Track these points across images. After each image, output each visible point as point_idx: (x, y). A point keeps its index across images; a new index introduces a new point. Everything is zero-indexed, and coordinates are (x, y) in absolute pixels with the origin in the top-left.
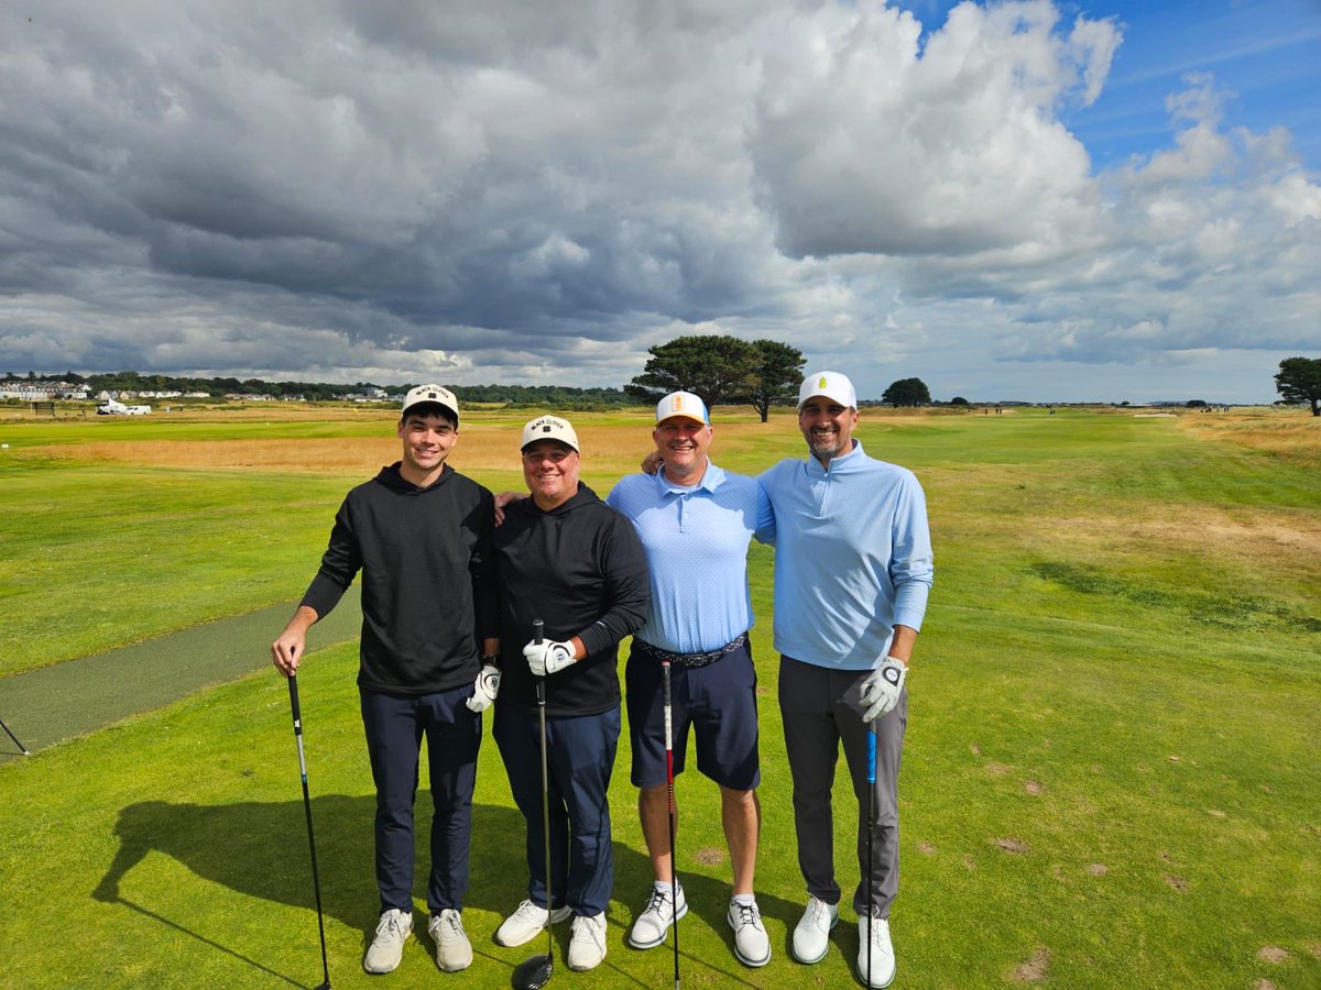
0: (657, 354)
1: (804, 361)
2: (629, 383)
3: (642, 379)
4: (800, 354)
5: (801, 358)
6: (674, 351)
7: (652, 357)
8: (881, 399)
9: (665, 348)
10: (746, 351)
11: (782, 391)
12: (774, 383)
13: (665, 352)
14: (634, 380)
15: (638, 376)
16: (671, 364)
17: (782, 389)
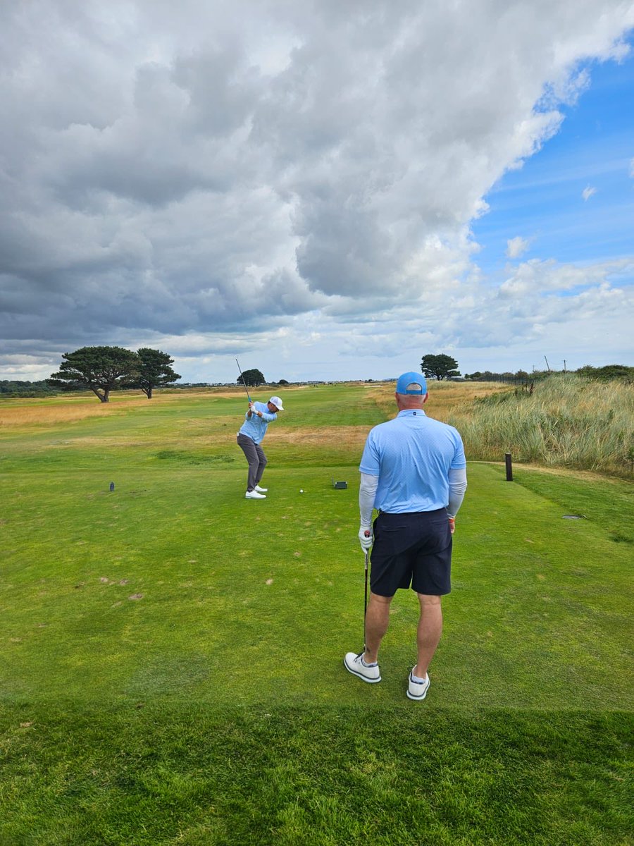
0: (68, 359)
1: (172, 361)
2: (49, 377)
3: (59, 375)
4: (169, 357)
5: (170, 359)
6: (79, 356)
7: (65, 360)
8: (237, 382)
9: (74, 354)
10: (128, 356)
11: (160, 379)
12: (154, 375)
13: (74, 357)
14: (53, 375)
15: (55, 373)
16: (78, 365)
17: (159, 378)
